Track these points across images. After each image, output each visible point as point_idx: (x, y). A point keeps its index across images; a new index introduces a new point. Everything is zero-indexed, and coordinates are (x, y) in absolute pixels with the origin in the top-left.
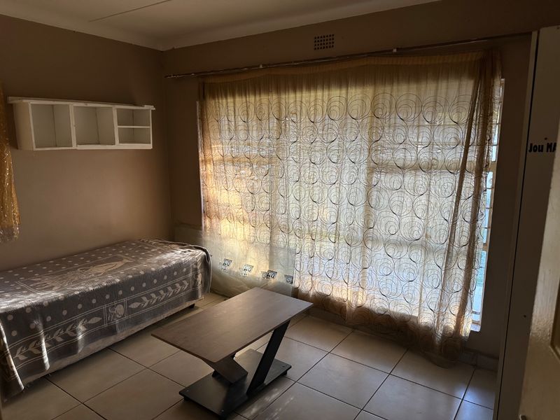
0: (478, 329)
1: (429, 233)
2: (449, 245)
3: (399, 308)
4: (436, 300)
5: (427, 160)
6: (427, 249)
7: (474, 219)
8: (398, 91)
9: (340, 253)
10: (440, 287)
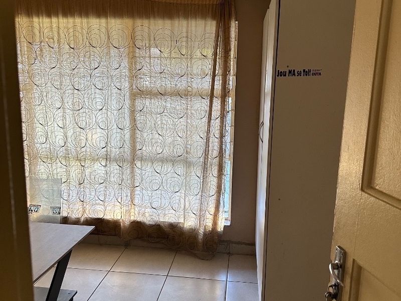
0: (228, 223)
1: (189, 150)
2: (205, 158)
3: (168, 217)
4: (197, 205)
5: (184, 88)
6: (188, 164)
7: (222, 136)
8: (155, 25)
9: (112, 175)
10: (200, 194)
